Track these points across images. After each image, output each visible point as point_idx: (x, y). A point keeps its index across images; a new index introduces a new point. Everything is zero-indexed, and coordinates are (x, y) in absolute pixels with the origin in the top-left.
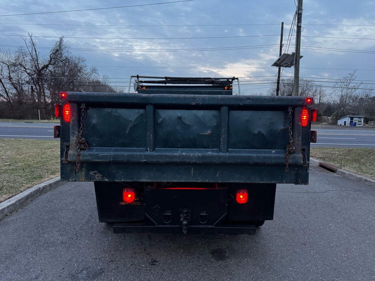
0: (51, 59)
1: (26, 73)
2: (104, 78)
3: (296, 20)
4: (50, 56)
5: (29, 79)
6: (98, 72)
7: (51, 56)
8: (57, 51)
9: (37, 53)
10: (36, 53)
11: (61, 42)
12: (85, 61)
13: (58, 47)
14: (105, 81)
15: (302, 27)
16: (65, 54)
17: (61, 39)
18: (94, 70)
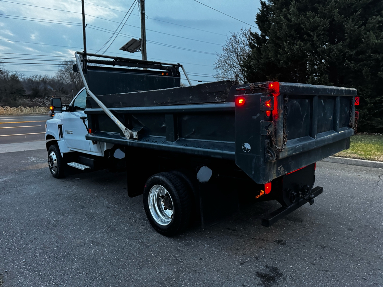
3: (140, 7)
15: (145, 15)
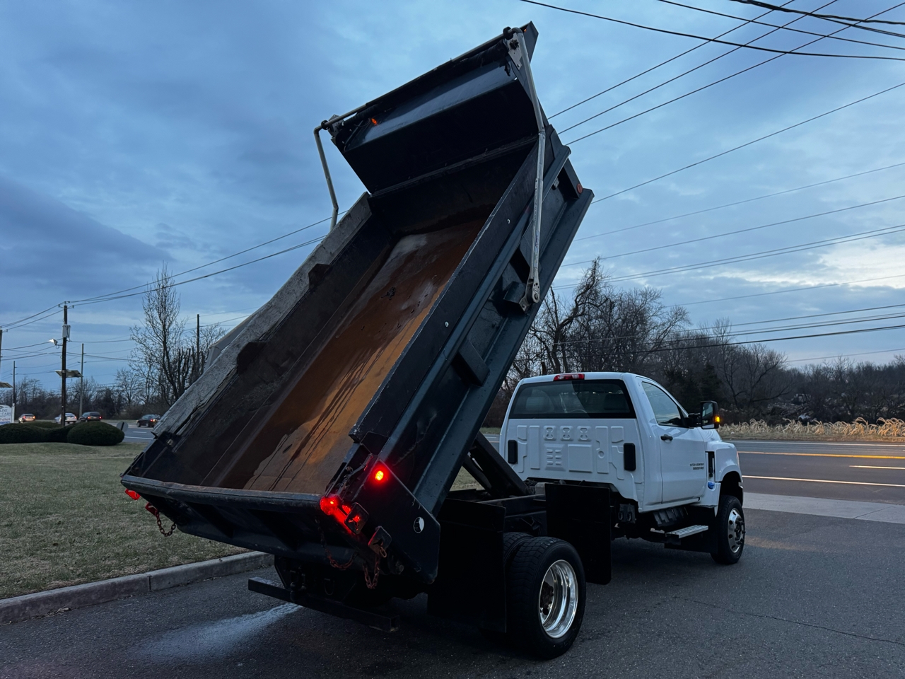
0: (577, 305)
1: (536, 338)
2: (718, 327)
4: (576, 301)
5: (542, 349)
6: (690, 316)
7: (578, 300)
8: (588, 287)
9: (556, 298)
10: (554, 298)
11: (595, 269)
12: (658, 297)
13: (590, 280)
14: (721, 334)
16: (603, 291)
17: (595, 263)
18: (680, 314)
